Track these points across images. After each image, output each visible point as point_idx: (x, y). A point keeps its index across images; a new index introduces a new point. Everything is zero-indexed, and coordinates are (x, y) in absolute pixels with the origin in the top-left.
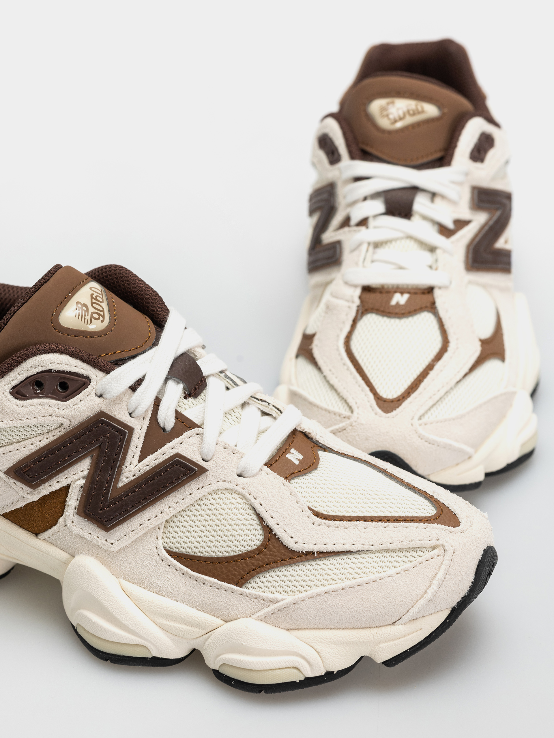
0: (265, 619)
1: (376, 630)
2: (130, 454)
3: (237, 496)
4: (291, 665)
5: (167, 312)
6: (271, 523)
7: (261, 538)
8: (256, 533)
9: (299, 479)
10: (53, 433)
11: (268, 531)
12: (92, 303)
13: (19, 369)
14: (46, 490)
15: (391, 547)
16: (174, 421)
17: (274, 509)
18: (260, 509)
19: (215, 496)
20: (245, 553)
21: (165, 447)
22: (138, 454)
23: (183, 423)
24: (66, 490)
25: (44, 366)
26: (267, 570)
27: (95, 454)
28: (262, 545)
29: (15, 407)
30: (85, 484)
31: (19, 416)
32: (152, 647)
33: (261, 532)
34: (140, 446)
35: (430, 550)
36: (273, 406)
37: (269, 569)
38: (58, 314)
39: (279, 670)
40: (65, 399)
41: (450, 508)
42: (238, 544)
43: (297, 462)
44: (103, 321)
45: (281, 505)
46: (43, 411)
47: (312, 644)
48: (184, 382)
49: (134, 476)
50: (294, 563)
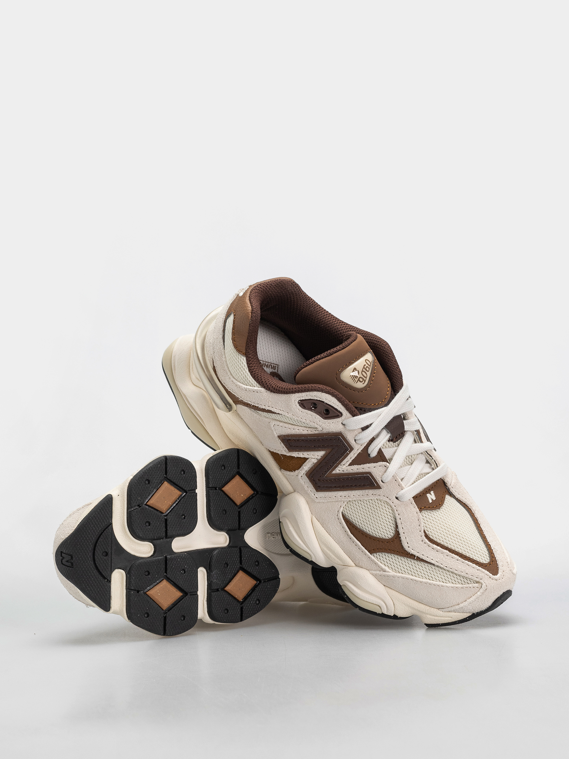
0: (375, 576)
1: (428, 608)
2: (346, 460)
3: (390, 508)
4: (378, 604)
5: (401, 386)
6: (401, 531)
7: (392, 535)
8: (391, 531)
9: (427, 511)
10: (311, 429)
11: (397, 534)
12: (363, 371)
13: (308, 393)
14: (295, 454)
15: (456, 572)
16: (376, 454)
17: (406, 524)
18: (399, 522)
19: (379, 502)
20: (381, 538)
21: (365, 465)
22: (350, 461)
23: (381, 456)
24: (305, 459)
25: (321, 399)
26: (388, 552)
27: (328, 451)
28: (391, 538)
29: (298, 410)
30: (316, 463)
31: (298, 415)
32: (314, 557)
33: (393, 532)
34: (353, 458)
35: (475, 582)
36: (435, 461)
37: (389, 553)
38: (342, 371)
39: (371, 604)
40: (325, 418)
41: (497, 562)
42: (379, 532)
43: (431, 501)
44: (363, 384)
45: (410, 524)
46: (311, 419)
47: (393, 600)
48: (391, 433)
49: (343, 471)
50: (403, 556)
